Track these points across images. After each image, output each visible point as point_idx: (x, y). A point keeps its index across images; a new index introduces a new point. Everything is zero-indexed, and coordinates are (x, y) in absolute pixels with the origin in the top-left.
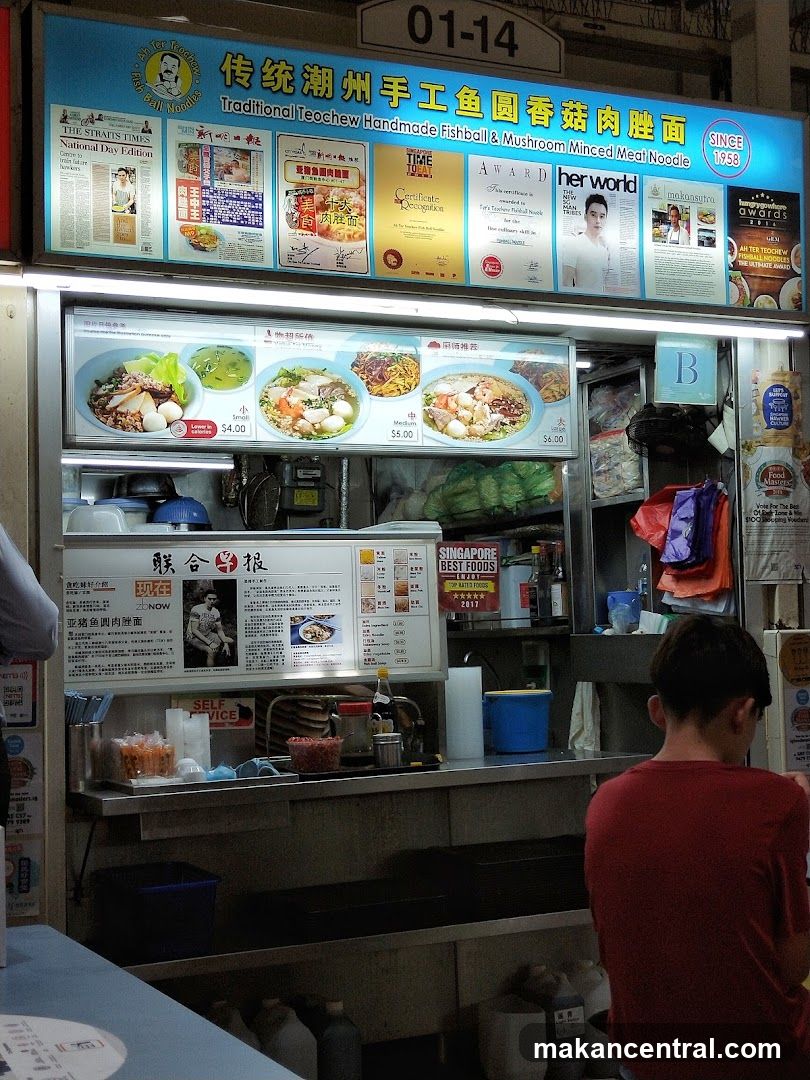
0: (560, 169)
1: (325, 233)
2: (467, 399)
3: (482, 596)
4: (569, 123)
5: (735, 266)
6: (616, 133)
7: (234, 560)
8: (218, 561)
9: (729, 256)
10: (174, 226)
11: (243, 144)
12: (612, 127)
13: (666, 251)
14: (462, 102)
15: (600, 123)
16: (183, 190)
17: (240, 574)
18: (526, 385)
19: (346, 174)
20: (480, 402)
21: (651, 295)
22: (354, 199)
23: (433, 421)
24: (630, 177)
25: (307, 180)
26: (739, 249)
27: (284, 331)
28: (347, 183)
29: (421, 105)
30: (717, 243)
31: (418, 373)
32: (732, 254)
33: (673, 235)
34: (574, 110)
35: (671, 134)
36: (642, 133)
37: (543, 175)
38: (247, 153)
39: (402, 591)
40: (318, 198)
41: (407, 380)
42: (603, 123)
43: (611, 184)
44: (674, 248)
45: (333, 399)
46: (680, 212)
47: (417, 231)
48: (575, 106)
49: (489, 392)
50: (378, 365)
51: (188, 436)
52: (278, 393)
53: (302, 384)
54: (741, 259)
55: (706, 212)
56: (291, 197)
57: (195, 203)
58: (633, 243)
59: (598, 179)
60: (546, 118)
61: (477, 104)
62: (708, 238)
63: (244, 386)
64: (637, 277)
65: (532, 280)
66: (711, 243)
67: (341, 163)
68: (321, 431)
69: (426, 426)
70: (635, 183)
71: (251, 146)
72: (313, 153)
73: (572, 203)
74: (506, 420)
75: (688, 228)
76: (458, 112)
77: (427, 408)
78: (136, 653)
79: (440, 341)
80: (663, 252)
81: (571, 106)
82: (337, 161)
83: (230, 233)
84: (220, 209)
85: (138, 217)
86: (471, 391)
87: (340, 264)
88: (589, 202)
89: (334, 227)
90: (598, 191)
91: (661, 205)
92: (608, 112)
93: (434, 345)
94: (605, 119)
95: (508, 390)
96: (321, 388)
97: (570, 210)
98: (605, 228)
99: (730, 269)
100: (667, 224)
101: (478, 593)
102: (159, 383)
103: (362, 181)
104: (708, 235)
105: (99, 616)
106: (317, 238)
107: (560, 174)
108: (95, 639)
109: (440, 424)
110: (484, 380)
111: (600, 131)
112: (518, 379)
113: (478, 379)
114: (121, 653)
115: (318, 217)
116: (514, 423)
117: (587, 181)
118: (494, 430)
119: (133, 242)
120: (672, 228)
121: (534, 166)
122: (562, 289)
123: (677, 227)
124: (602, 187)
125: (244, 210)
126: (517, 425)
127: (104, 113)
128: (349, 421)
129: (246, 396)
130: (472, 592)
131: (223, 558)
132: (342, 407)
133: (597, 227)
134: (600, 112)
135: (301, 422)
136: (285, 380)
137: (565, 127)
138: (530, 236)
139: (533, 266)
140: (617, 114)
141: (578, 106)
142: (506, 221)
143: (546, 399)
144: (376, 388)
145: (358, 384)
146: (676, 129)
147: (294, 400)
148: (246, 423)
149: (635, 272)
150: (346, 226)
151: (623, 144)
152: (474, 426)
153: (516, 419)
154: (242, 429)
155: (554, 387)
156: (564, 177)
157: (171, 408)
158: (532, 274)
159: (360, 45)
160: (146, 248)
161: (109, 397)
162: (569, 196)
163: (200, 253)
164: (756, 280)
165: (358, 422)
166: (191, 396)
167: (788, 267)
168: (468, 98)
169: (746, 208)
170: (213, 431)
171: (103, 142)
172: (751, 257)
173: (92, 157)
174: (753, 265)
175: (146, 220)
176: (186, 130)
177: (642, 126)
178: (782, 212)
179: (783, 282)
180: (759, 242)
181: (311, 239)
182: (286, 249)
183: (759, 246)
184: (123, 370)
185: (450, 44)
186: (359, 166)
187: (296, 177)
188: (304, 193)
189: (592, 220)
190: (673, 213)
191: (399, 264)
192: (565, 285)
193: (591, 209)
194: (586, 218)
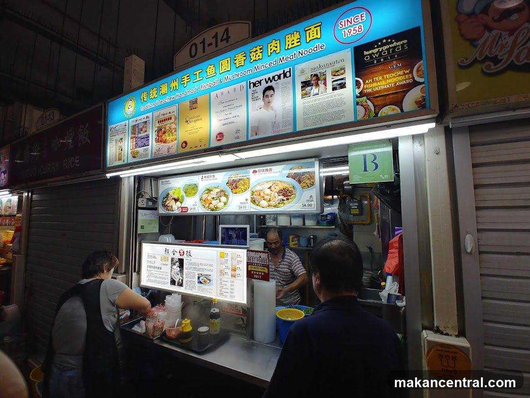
0: (250, 81)
1: (165, 142)
2: (268, 191)
3: (263, 274)
4: (253, 58)
5: (362, 94)
6: (277, 52)
7: (183, 252)
8: (180, 252)
9: (357, 90)
10: (130, 151)
11: (145, 120)
12: (276, 49)
13: (311, 101)
14: (208, 73)
15: (269, 50)
16: (132, 140)
17: (185, 257)
18: (294, 182)
19: (171, 118)
20: (273, 192)
21: (300, 128)
22: (173, 126)
23: (254, 201)
24: (287, 70)
25: (161, 125)
26: (364, 82)
27: (206, 175)
28: (171, 121)
29: (195, 81)
30: (347, 85)
31: (249, 183)
32: (359, 88)
33: (315, 90)
34: (256, 51)
35: (311, 35)
36: (292, 44)
37: (241, 88)
38: (146, 122)
39: (234, 270)
40: (163, 130)
41: (246, 187)
42: (271, 49)
43: (276, 78)
45: (221, 196)
46: (319, 75)
47: (192, 131)
48: (256, 49)
49: (277, 187)
50: (235, 182)
51: (182, 211)
52: (205, 196)
53: (212, 192)
54: (367, 88)
55: (337, 70)
56: (156, 133)
57: (134, 143)
58: (289, 104)
59: (269, 78)
60: (243, 62)
61: (214, 70)
62: (340, 84)
63: (196, 195)
64: (292, 122)
65: (238, 138)
66: (343, 86)
67: (170, 115)
68: (216, 208)
69: (252, 204)
70: (290, 72)
71: (148, 119)
72: (162, 115)
73: (256, 95)
74: (285, 198)
75: (325, 84)
76: (207, 77)
77: (252, 196)
78: (161, 278)
79: (257, 169)
80: (308, 102)
81: (254, 50)
82: (168, 115)
83: (141, 150)
86: (270, 188)
87: (168, 152)
88: (264, 92)
89: (168, 138)
90: (269, 84)
91: (306, 77)
92: (273, 44)
93: (255, 172)
94: (271, 48)
95: (286, 186)
96: (217, 192)
97: (255, 99)
98: (273, 102)
99: (357, 97)
100: (311, 86)
101: (261, 272)
102: (176, 197)
103: (176, 118)
104: (339, 82)
105: (153, 265)
106: (163, 144)
107: (250, 84)
108: (152, 272)
109: (257, 203)
110: (275, 183)
111: (269, 54)
112: (290, 180)
113: (272, 183)
114: (156, 277)
115: (163, 137)
116: (288, 199)
117: (263, 82)
118: (279, 203)
119: (121, 160)
120: (314, 87)
121: (237, 85)
122: (250, 138)
123: (317, 85)
124: (271, 81)
125: (144, 141)
126: (290, 200)
127: (118, 124)
128: (225, 204)
129: (196, 198)
130: (259, 272)
131: (181, 251)
132: (223, 199)
133: (269, 103)
134: (269, 45)
135: (211, 205)
136: (207, 192)
137: (251, 61)
138: (237, 117)
139: (238, 131)
140: (278, 42)
141: (258, 48)
142: (226, 114)
143: (303, 187)
144: (234, 191)
145: (228, 189)
146: (315, 32)
147: (209, 198)
148: (196, 207)
149: (291, 119)
150: (171, 137)
151: (284, 54)
152: (271, 202)
153: (289, 197)
154: (194, 209)
155: (308, 182)
156: (252, 85)
157: (178, 203)
158: (236, 135)
159: (175, 69)
160: (124, 161)
161: (166, 202)
162: (254, 92)
163: (134, 159)
164: (379, 99)
165: (228, 204)
166: (183, 200)
167: (410, 81)
168: (211, 69)
169: (370, 55)
170: (188, 210)
171: (117, 132)
172: (375, 84)
173: (115, 138)
174: (377, 89)
175: (124, 152)
176: (133, 121)
177: (293, 40)
178: (403, 45)
179: (406, 92)
180: (382, 72)
181: (161, 145)
182: (154, 151)
183: (382, 75)
184: (169, 194)
185: (204, 52)
186: (175, 113)
187: (158, 125)
188: (159, 130)
189: (267, 100)
190: (314, 78)
191: (186, 146)
192: (252, 136)
193: (265, 94)
194: (263, 100)
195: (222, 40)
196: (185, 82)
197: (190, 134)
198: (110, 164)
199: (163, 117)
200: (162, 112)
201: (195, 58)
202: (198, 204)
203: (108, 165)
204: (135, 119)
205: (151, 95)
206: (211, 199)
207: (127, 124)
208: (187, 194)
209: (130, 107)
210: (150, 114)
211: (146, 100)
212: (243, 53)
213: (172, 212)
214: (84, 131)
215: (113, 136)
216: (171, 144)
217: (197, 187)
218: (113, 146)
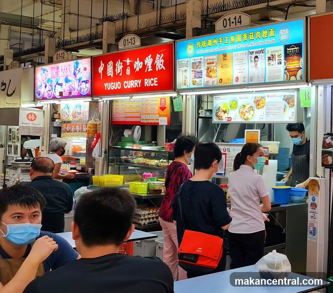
0: (249, 51)
1: (211, 77)
4: (250, 39)
5: (286, 69)
6: (260, 38)
8: (224, 150)
10: (191, 80)
12: (259, 36)
14: (231, 39)
15: (256, 36)
16: (192, 72)
18: (286, 103)
19: (214, 63)
21: (267, 81)
22: (215, 68)
25: (208, 66)
26: (287, 63)
28: (214, 65)
29: (225, 43)
31: (265, 102)
32: (285, 65)
33: (272, 63)
34: (252, 34)
35: (271, 34)
36: (265, 36)
37: (246, 53)
38: (200, 62)
40: (210, 69)
41: (264, 104)
43: (259, 52)
44: (272, 66)
45: (250, 110)
50: (258, 101)
51: (228, 121)
52: (242, 110)
53: (245, 107)
54: (287, 66)
55: (279, 54)
56: (206, 70)
57: (194, 75)
58: (264, 67)
59: (256, 51)
60: (246, 39)
61: (234, 39)
62: (280, 62)
63: (237, 109)
64: (264, 77)
66: (281, 63)
67: (213, 60)
68: (248, 118)
70: (264, 50)
71: (201, 60)
72: (209, 59)
73: (252, 59)
75: (275, 60)
76: (231, 42)
80: (270, 68)
81: (251, 33)
82: (212, 60)
83: (198, 80)
84: (197, 75)
85: (187, 80)
87: (213, 84)
88: (255, 58)
89: (212, 75)
90: (257, 55)
91: (269, 55)
92: (258, 33)
93: (268, 95)
96: (249, 108)
97: (251, 61)
98: (258, 65)
99: (285, 70)
102: (224, 109)
103: (216, 63)
106: (210, 78)
111: (256, 38)
115: (210, 74)
117: (254, 53)
119: (186, 85)
120: (272, 61)
121: (244, 52)
122: (250, 83)
123: (273, 60)
124: (257, 53)
125: (200, 74)
127: (183, 59)
128: (253, 116)
129: (237, 111)
132: (252, 112)
133: (256, 65)
135: (245, 116)
136: (243, 107)
138: (244, 70)
139: (244, 78)
140: (260, 33)
141: (252, 33)
142: (240, 67)
143: (290, 107)
144: (258, 107)
145: (254, 105)
146: (272, 32)
147: (244, 111)
149: (264, 75)
150: (214, 75)
151: (262, 41)
154: (235, 118)
156: (250, 53)
157: (226, 114)
158: (244, 80)
159: (216, 32)
160: (187, 86)
161: (218, 113)
162: (251, 57)
163: (194, 85)
164: (291, 72)
165: (254, 116)
166: (229, 111)
167: (299, 66)
168: (233, 38)
169: (289, 50)
170: (231, 119)
171: (183, 65)
172: (290, 65)
173: (181, 69)
174: (290, 68)
175: (188, 79)
176: (193, 60)
177: (265, 34)
178: (298, 49)
179: (298, 71)
180: (292, 60)
181: (209, 79)
182: (205, 82)
183: (292, 61)
184: (220, 107)
185: (230, 26)
186: (216, 60)
187: (207, 65)
188: (208, 69)
189: (255, 62)
190: (272, 56)
191: (221, 82)
192: (250, 81)
193: (255, 60)
194: (254, 62)
195: (238, 22)
196: (221, 42)
197: (224, 74)
198: (179, 87)
199: (209, 61)
200: (209, 57)
201: (225, 28)
202: (237, 115)
203: (178, 88)
204: (193, 58)
205: (203, 44)
206: (245, 112)
207: (189, 61)
208: (232, 107)
209: (190, 49)
210: (202, 57)
211: (199, 47)
212: (246, 34)
213: (222, 121)
214: (160, 59)
215: (180, 67)
216: (214, 79)
217: (237, 103)
218: (180, 74)
